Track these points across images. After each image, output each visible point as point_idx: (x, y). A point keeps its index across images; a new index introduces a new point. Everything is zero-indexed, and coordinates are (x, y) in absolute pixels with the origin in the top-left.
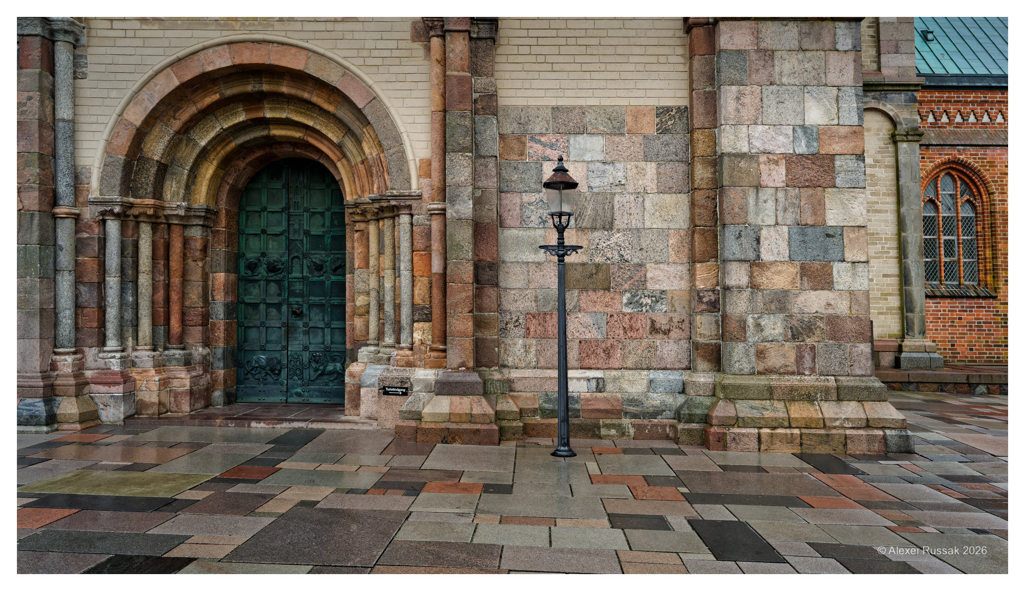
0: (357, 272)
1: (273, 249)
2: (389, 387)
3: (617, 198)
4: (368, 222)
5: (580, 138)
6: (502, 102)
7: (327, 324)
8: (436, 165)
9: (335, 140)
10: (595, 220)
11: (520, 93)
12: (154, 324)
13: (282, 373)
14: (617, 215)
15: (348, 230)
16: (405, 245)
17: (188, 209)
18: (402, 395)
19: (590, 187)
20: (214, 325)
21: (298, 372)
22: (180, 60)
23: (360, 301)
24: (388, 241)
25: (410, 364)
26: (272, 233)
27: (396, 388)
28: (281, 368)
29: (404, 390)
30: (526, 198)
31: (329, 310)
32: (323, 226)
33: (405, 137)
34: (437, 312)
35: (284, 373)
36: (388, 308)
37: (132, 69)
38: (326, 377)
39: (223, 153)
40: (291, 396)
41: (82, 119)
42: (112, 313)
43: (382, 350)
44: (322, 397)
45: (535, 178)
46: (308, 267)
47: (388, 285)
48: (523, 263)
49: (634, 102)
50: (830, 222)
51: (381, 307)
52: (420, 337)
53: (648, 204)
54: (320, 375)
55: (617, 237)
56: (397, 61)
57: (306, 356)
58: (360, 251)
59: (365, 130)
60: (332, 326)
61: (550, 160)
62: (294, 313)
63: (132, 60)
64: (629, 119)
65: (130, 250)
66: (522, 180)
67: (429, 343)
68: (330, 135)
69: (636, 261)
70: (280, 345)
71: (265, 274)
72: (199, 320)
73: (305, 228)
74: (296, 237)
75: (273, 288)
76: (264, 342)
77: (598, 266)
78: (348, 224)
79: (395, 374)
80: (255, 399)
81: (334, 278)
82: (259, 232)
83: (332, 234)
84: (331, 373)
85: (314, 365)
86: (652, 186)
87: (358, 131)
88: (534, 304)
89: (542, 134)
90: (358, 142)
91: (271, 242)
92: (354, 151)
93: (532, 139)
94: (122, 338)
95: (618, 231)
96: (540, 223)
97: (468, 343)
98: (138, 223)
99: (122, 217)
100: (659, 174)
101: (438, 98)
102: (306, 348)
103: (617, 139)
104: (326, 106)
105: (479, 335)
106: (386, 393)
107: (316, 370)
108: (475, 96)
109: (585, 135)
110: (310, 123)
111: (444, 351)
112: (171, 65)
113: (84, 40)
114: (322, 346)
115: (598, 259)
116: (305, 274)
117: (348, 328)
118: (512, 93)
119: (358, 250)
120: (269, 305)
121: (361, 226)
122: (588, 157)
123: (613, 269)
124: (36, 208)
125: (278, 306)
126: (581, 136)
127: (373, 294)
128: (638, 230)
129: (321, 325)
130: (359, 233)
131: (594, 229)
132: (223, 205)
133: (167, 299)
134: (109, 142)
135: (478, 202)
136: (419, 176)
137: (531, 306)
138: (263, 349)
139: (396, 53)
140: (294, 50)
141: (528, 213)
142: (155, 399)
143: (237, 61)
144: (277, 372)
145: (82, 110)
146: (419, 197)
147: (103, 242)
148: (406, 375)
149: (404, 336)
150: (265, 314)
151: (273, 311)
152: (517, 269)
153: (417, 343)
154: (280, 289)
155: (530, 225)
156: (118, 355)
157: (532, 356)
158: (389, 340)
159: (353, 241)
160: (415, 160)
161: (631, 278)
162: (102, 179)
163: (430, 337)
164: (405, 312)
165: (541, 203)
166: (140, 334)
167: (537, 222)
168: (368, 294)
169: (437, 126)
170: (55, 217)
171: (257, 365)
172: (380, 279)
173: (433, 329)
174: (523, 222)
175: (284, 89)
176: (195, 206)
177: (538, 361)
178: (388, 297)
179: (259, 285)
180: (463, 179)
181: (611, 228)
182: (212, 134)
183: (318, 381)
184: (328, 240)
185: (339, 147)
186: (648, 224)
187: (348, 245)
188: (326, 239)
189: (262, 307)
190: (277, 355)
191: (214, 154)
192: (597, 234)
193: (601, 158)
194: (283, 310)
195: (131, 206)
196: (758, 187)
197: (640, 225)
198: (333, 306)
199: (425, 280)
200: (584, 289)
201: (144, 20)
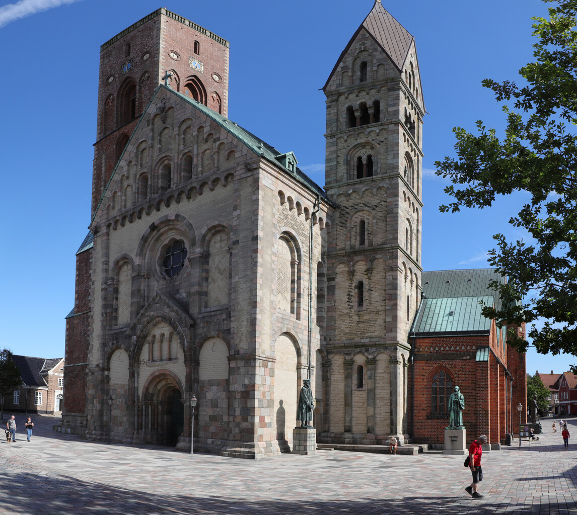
3: (218, 400)
6: (200, 379)
12: (152, 426)
14: (218, 404)
19: (214, 398)
20: (163, 427)
30: (203, 400)
33: (183, 388)
37: (146, 376)
39: (163, 390)
41: (139, 386)
42: (143, 423)
50: (248, 407)
55: (218, 409)
61: (208, 392)
63: (146, 374)
64: (221, 382)
65: (147, 411)
66: (203, 396)
77: (215, 416)
88: (204, 424)
93: (205, 387)
94: (145, 428)
98: (148, 406)
99: (145, 405)
103: (219, 387)
108: (193, 379)
113: (139, 371)
115: (215, 414)
118: (202, 377)
122: (214, 391)
123: (218, 416)
126: (213, 386)
128: (222, 407)
131: (214, 407)
133: (154, 421)
134: (143, 390)
140: (167, 370)
143: (160, 373)
147: (142, 409)
156: (144, 432)
162: (142, 397)
166: (149, 428)
167: (205, 406)
170: (134, 405)
174: (203, 406)
181: (217, 407)
191: (161, 390)
193: (216, 391)
195: (147, 402)
196: (235, 399)
200: (212, 421)
201: (147, 366)
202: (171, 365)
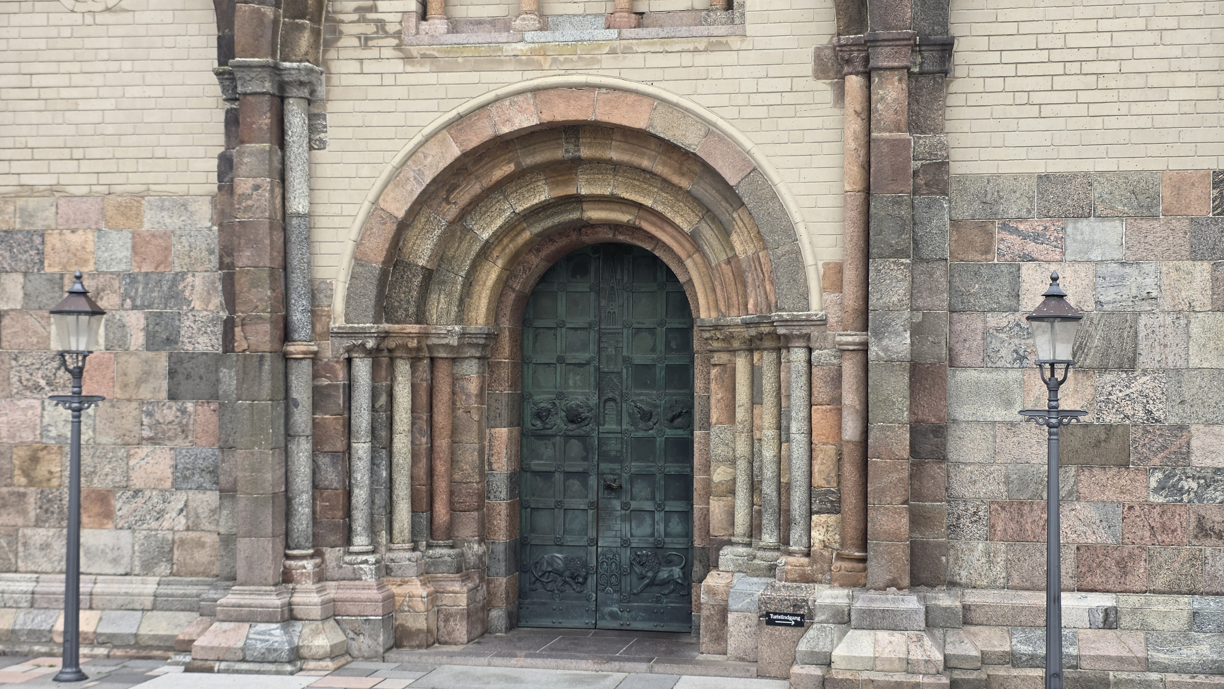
0: (714, 430)
1: (575, 387)
2: (775, 614)
3: (1143, 320)
4: (733, 352)
5: (1084, 225)
6: (956, 169)
7: (659, 506)
8: (851, 275)
9: (686, 228)
10: (1105, 355)
11: (985, 154)
12: (414, 511)
13: (589, 579)
14: (1143, 346)
15: (697, 361)
16: (798, 395)
17: (463, 335)
18: (794, 626)
19: (1099, 303)
20: (491, 508)
21: (613, 580)
22: (461, 117)
23: (720, 474)
24: (768, 385)
25: (807, 579)
26: (573, 361)
27: (786, 615)
28: (587, 574)
29: (799, 619)
30: (993, 320)
31: (662, 483)
32: (653, 350)
33: (801, 229)
34: (851, 500)
35: (592, 581)
36: (769, 489)
37: (391, 132)
38: (656, 589)
39: (512, 247)
40: (603, 618)
41: (320, 210)
42: (360, 495)
43: (759, 554)
44: (650, 620)
45: (1007, 289)
46: (630, 415)
47: (768, 453)
48: (986, 423)
49: (1175, 164)
51: (754, 487)
52: (821, 537)
53: (1195, 329)
54: (647, 585)
55: (1142, 383)
56: (790, 111)
57: (626, 555)
58: (719, 396)
59: (735, 215)
60: (667, 509)
61: (1033, 260)
62: (609, 488)
63: (391, 119)
64: (1166, 192)
65: (383, 400)
66: (987, 293)
67: (837, 546)
68: (678, 221)
69: (1173, 420)
70: (585, 539)
71: (562, 426)
72: (473, 501)
73: (625, 354)
74: (612, 368)
75: (575, 447)
76: (561, 533)
77: (1109, 428)
78: (697, 352)
79: (784, 593)
80: (547, 622)
81: (670, 433)
82: (554, 361)
83: (667, 362)
84: (665, 583)
85: (638, 569)
86: (1203, 300)
87: (725, 217)
88: (1003, 488)
89: (1020, 219)
90: (725, 232)
91: (571, 375)
92: (715, 243)
93: (1005, 227)
94: (372, 531)
95: (1145, 372)
96: (1015, 360)
97: (902, 552)
98: (392, 360)
99: (374, 354)
100: (1214, 279)
101: (855, 171)
102: (626, 543)
103: (1145, 225)
104: (676, 179)
105: (917, 536)
106: (771, 622)
107: (642, 577)
108: (915, 165)
109: (1092, 218)
110: (648, 202)
111: (864, 560)
112: (449, 125)
113: (321, 91)
114: (651, 540)
115: (1110, 418)
116: (624, 427)
117: (696, 514)
118: (972, 154)
119: (717, 394)
120: (569, 475)
121: (724, 357)
122: (1096, 255)
123: (1136, 434)
124: (267, 347)
125: (583, 476)
126: (1085, 222)
127: (742, 465)
128: (1178, 371)
129: (648, 506)
130: (718, 368)
131: (1103, 369)
132: (506, 324)
133: (431, 472)
134: (359, 244)
135: (916, 330)
136: (823, 290)
137: (999, 491)
138: (560, 545)
139: (789, 98)
140: (631, 98)
141: (995, 344)
142: (421, 624)
143: (547, 117)
144: (581, 580)
145: (321, 196)
146: (823, 322)
147: (349, 389)
148: (801, 595)
149: (797, 533)
150: (562, 488)
151: (575, 484)
152: (977, 433)
153: (817, 546)
154: (586, 449)
155: (999, 364)
156: (371, 559)
157: (999, 570)
158: (769, 538)
159: (708, 381)
160: (816, 265)
161: (1164, 448)
162: (349, 299)
163: (837, 537)
164: (798, 497)
165: (1017, 329)
166: (396, 526)
167: (1010, 358)
168: (733, 462)
169: (854, 214)
170: (286, 358)
171: (550, 569)
172: (753, 441)
173: (842, 526)
174: (987, 359)
175: (614, 155)
176: (472, 329)
177: (1008, 577)
178: (769, 472)
179: (554, 444)
180: (895, 299)
181: (1133, 368)
182: (499, 222)
183: (645, 595)
184: (660, 373)
185: (694, 238)
186: (1194, 362)
187: (699, 384)
188: (658, 371)
189: (559, 477)
190: (581, 553)
191: (499, 249)
192: (1108, 377)
193: (1117, 255)
194: (590, 483)
195: (385, 335)
197: (1181, 363)
198: (668, 476)
199: (831, 449)
200: (1086, 465)
201: (408, 58)
202: (673, 60)
